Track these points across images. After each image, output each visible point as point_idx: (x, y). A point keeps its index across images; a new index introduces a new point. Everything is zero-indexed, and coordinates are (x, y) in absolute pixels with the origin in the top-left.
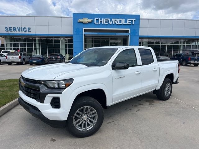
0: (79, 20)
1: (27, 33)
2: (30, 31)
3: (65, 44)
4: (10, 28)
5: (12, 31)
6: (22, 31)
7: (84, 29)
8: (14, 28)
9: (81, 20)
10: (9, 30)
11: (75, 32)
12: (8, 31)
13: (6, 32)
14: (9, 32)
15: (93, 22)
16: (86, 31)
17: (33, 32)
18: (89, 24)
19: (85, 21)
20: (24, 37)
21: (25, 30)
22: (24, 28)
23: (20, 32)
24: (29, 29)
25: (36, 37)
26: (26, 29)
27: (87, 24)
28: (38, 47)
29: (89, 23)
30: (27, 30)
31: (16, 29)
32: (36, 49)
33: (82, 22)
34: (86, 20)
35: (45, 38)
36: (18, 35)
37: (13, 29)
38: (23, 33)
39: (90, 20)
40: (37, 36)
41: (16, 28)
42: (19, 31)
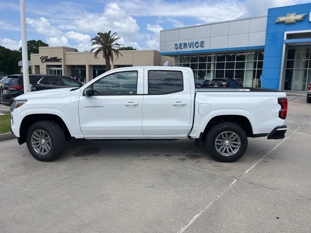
0: (279, 18)
1: (200, 49)
2: (203, 47)
3: (254, 62)
4: (180, 44)
5: (182, 48)
6: (193, 47)
7: (286, 33)
8: (185, 44)
9: (282, 19)
10: (179, 46)
11: (269, 40)
12: (177, 49)
13: (175, 51)
14: (179, 50)
15: (306, 20)
16: (290, 36)
17: (207, 47)
18: (298, 24)
19: (289, 19)
20: (195, 55)
21: (197, 46)
22: (197, 43)
23: (192, 49)
24: (202, 43)
25: (211, 54)
26: (198, 43)
27: (294, 23)
28: (212, 69)
29: (297, 21)
30: (200, 45)
31: (187, 45)
32: (209, 72)
33: (283, 22)
34: (292, 17)
35: (223, 55)
36: (188, 52)
37: (183, 45)
38: (195, 49)
39: (299, 17)
40: (212, 52)
41: (188, 43)
42: (190, 47)
